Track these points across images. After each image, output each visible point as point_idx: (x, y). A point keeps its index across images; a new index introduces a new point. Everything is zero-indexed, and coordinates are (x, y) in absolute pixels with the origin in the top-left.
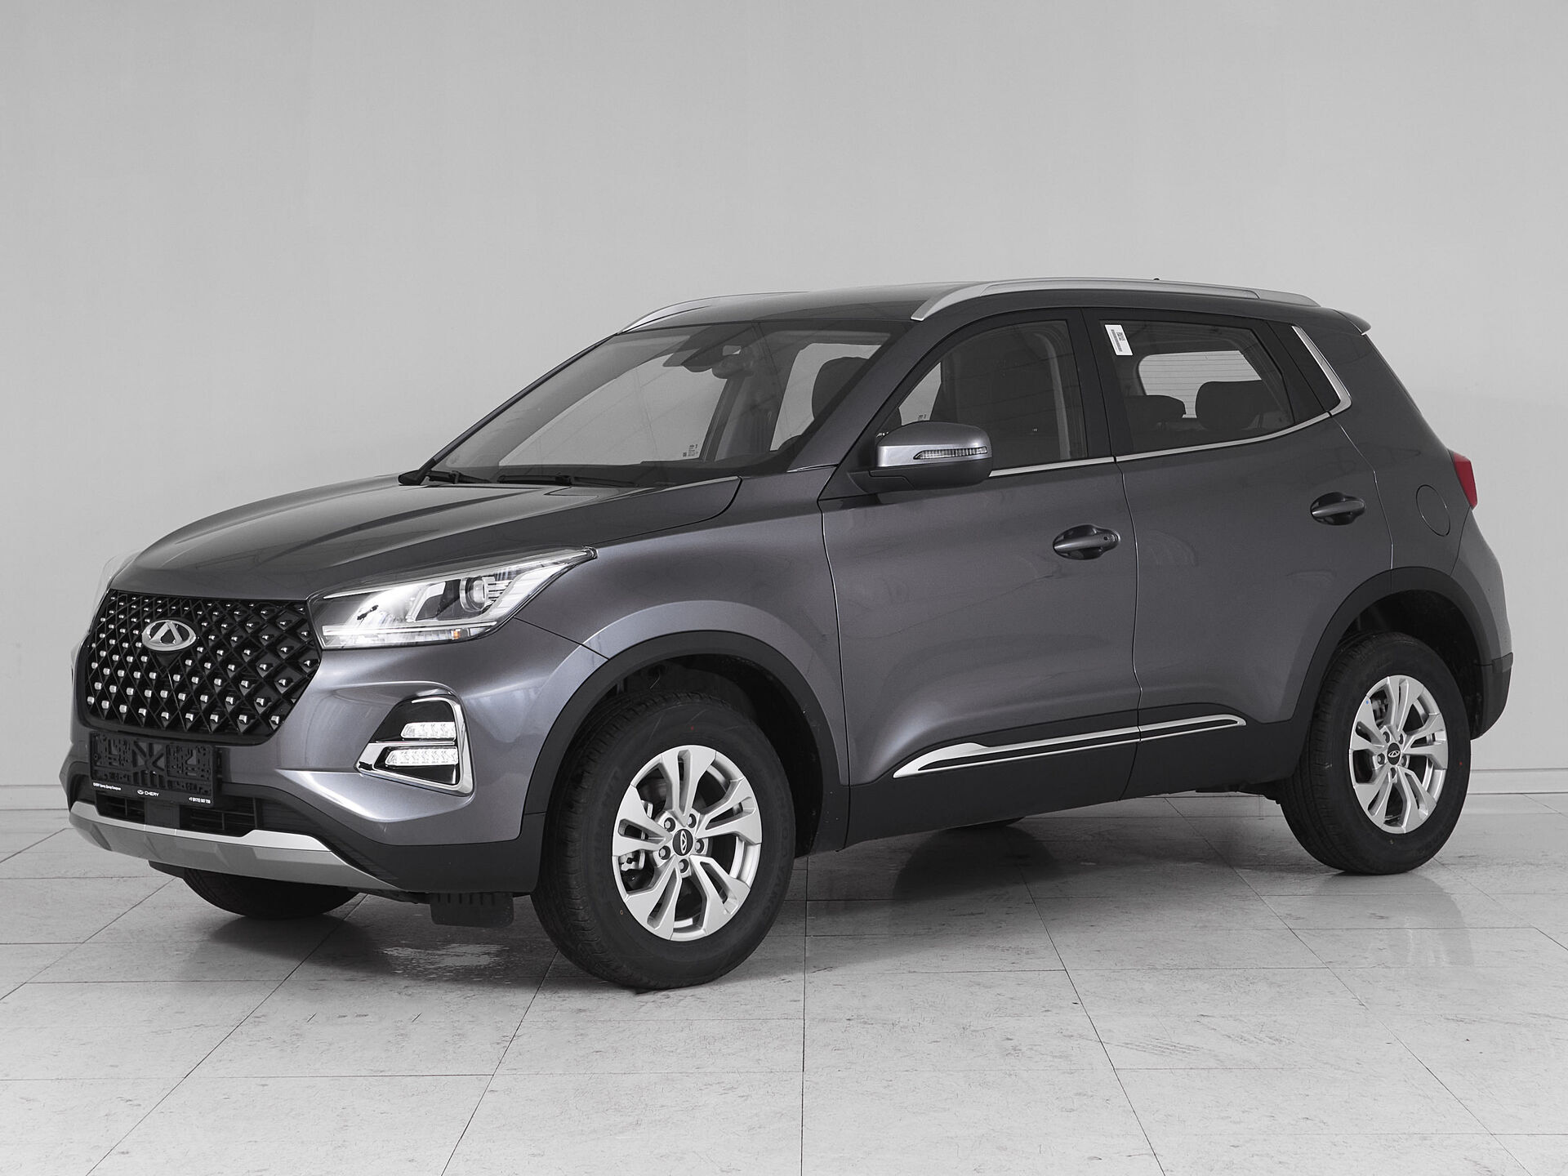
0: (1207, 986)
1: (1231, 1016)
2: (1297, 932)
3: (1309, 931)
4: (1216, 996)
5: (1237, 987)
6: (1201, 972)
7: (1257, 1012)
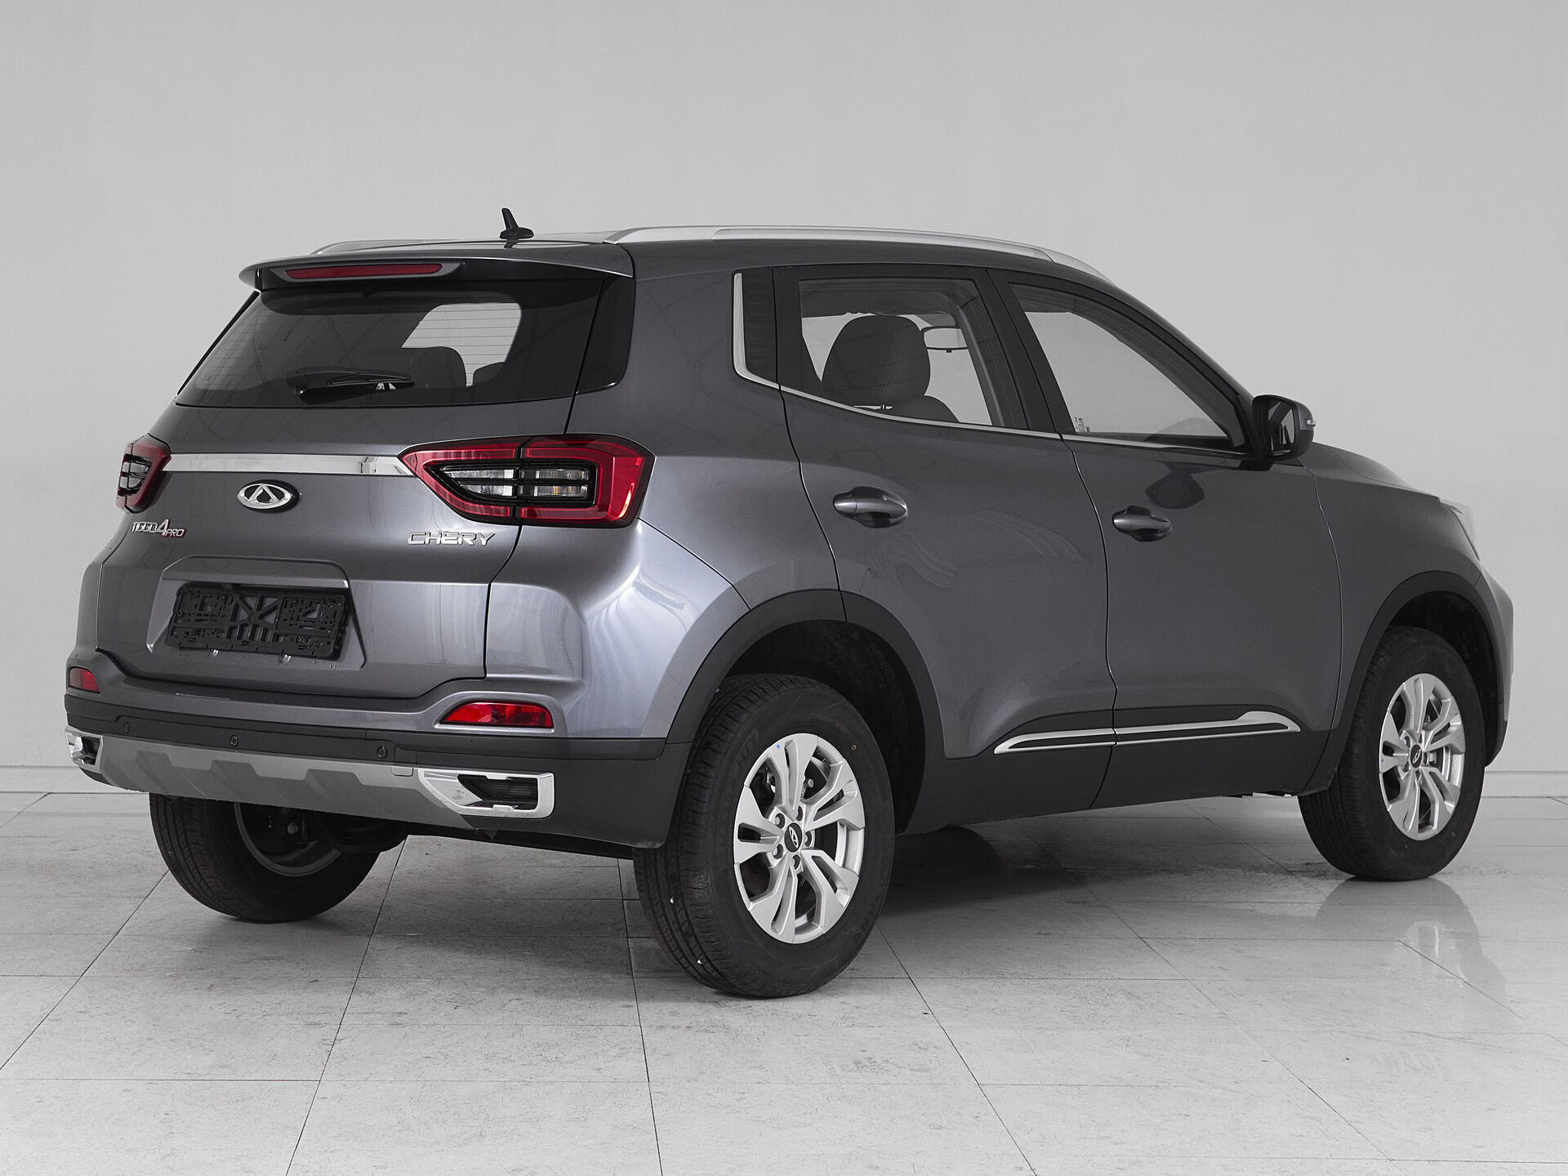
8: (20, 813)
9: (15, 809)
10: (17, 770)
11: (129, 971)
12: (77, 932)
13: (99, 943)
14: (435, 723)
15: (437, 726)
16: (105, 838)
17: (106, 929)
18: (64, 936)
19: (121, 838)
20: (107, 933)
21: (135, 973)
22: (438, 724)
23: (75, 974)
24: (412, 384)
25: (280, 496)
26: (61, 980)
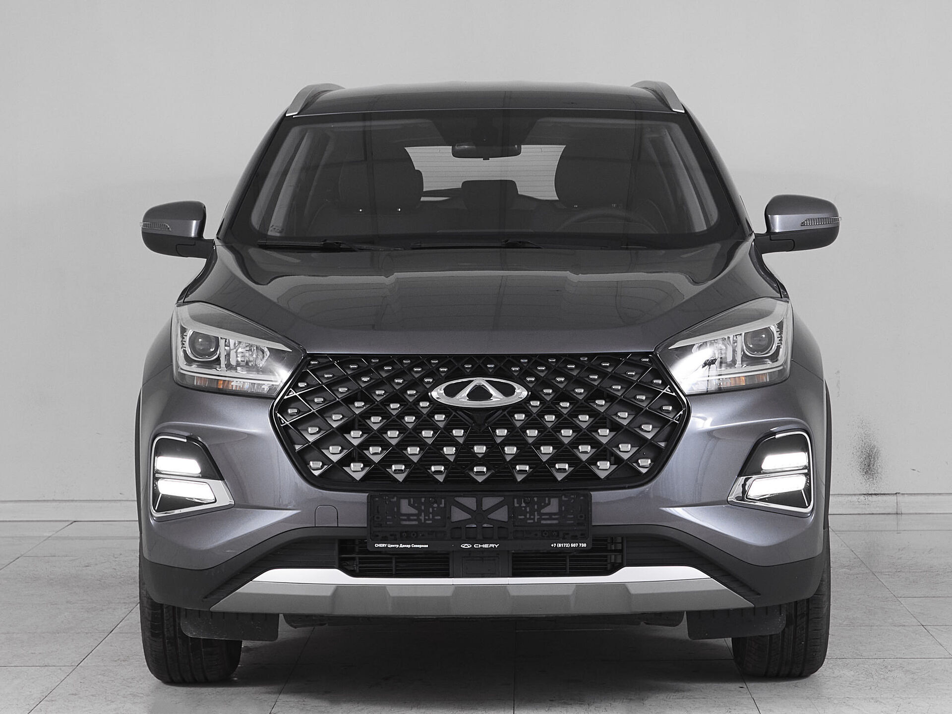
0: (852, 673)
1: (872, 698)
2: (929, 628)
3: (937, 627)
4: (860, 682)
5: (877, 674)
6: (848, 661)
7: (894, 695)
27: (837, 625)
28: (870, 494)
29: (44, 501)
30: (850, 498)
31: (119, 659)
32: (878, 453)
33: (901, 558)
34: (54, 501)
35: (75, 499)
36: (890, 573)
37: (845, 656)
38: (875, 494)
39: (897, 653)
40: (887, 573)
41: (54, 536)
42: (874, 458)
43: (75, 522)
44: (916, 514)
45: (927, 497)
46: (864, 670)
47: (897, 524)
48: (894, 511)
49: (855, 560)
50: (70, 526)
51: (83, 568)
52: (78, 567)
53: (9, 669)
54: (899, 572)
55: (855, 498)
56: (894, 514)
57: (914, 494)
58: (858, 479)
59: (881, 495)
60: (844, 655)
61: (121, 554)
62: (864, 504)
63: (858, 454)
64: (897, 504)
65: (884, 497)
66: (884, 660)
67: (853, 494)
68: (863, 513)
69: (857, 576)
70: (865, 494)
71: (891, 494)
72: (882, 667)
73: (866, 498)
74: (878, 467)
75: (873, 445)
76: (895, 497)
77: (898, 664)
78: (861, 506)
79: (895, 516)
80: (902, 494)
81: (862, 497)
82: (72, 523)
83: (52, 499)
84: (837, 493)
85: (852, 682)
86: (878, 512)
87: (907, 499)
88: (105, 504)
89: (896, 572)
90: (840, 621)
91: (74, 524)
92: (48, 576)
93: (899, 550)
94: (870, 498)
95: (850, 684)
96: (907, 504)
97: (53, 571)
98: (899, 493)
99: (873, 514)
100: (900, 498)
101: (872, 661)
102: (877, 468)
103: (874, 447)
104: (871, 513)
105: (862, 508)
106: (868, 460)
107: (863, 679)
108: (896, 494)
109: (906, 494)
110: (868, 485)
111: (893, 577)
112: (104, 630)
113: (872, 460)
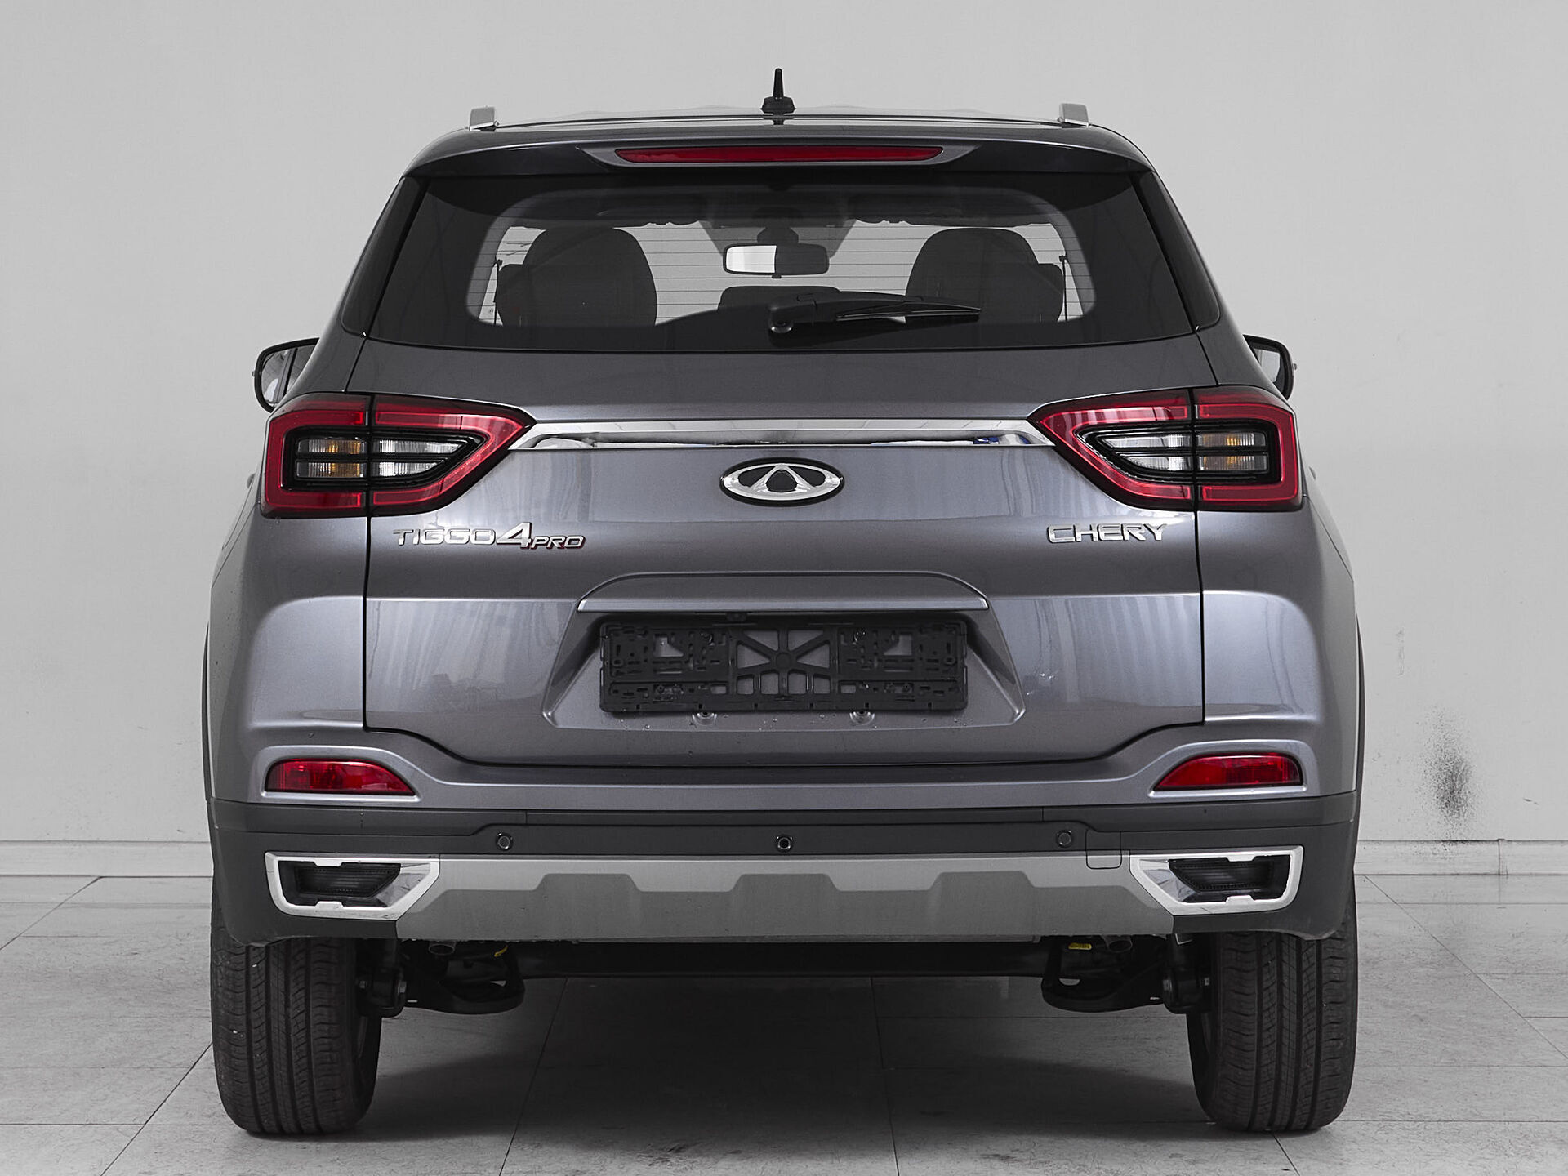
8: (61, 904)
9: (53, 899)
10: (57, 847)
11: (210, 1116)
12: (138, 1065)
13: (169, 1079)
14: (1150, 791)
15: (1152, 794)
16: (177, 937)
17: (178, 1061)
18: (121, 1070)
19: (198, 938)
20: (180, 1065)
21: (218, 1119)
22: (1153, 792)
23: (137, 1121)
24: (976, 318)
25: (816, 480)
26: (117, 1129)
27: (1430, 1063)
28: (1454, 841)
29: (49, 841)
30: (1419, 847)
31: (214, 1114)
32: (1467, 770)
33: (1518, 950)
34: (65, 841)
35: (101, 839)
36: (1504, 976)
37: (1453, 1117)
38: (1462, 841)
39: (1540, 1111)
40: (1500, 976)
41: (69, 901)
42: (1461, 780)
43: (101, 877)
44: (1531, 875)
45: (1549, 846)
46: (1489, 1141)
47: (1500, 891)
48: (1495, 870)
49: (1441, 953)
50: (94, 884)
51: (128, 957)
52: (118, 954)
53: (30, 1128)
54: (1519, 973)
55: (1428, 848)
56: (1495, 875)
57: (1529, 841)
58: (1433, 815)
59: (1473, 843)
60: (1450, 1116)
61: (188, 934)
62: (1442, 858)
63: (1436, 771)
64: (1499, 859)
65: (1478, 846)
66: (1521, 1125)
67: (1425, 841)
68: (1442, 872)
69: (1451, 980)
70: (1443, 841)
71: (1490, 841)
72: (1520, 1137)
73: (1447, 847)
74: (1468, 795)
75: (1459, 758)
76: (1495, 847)
77: (1546, 1131)
78: (1438, 861)
79: (1495, 879)
80: (1509, 841)
81: (1440, 847)
82: (96, 880)
83: (61, 839)
84: (1397, 839)
85: (1472, 1161)
86: (1467, 872)
87: (1517, 849)
88: (154, 848)
89: (1515, 974)
90: (1435, 1058)
91: (99, 881)
92: (70, 970)
93: (1513, 935)
94: (1453, 847)
95: (1470, 1165)
96: (1516, 859)
97: (77, 961)
98: (1503, 840)
99: (1458, 875)
100: (1504, 848)
101: (1502, 1127)
102: (1465, 798)
103: (1461, 761)
104: (1453, 872)
105: (1439, 864)
106: (1450, 783)
107: (1490, 1157)
108: (1498, 840)
109: (1515, 841)
110: (1449, 826)
111: (1511, 982)
112: (181, 1063)
113: (1457, 782)
